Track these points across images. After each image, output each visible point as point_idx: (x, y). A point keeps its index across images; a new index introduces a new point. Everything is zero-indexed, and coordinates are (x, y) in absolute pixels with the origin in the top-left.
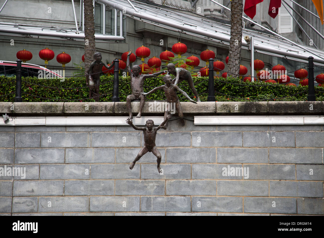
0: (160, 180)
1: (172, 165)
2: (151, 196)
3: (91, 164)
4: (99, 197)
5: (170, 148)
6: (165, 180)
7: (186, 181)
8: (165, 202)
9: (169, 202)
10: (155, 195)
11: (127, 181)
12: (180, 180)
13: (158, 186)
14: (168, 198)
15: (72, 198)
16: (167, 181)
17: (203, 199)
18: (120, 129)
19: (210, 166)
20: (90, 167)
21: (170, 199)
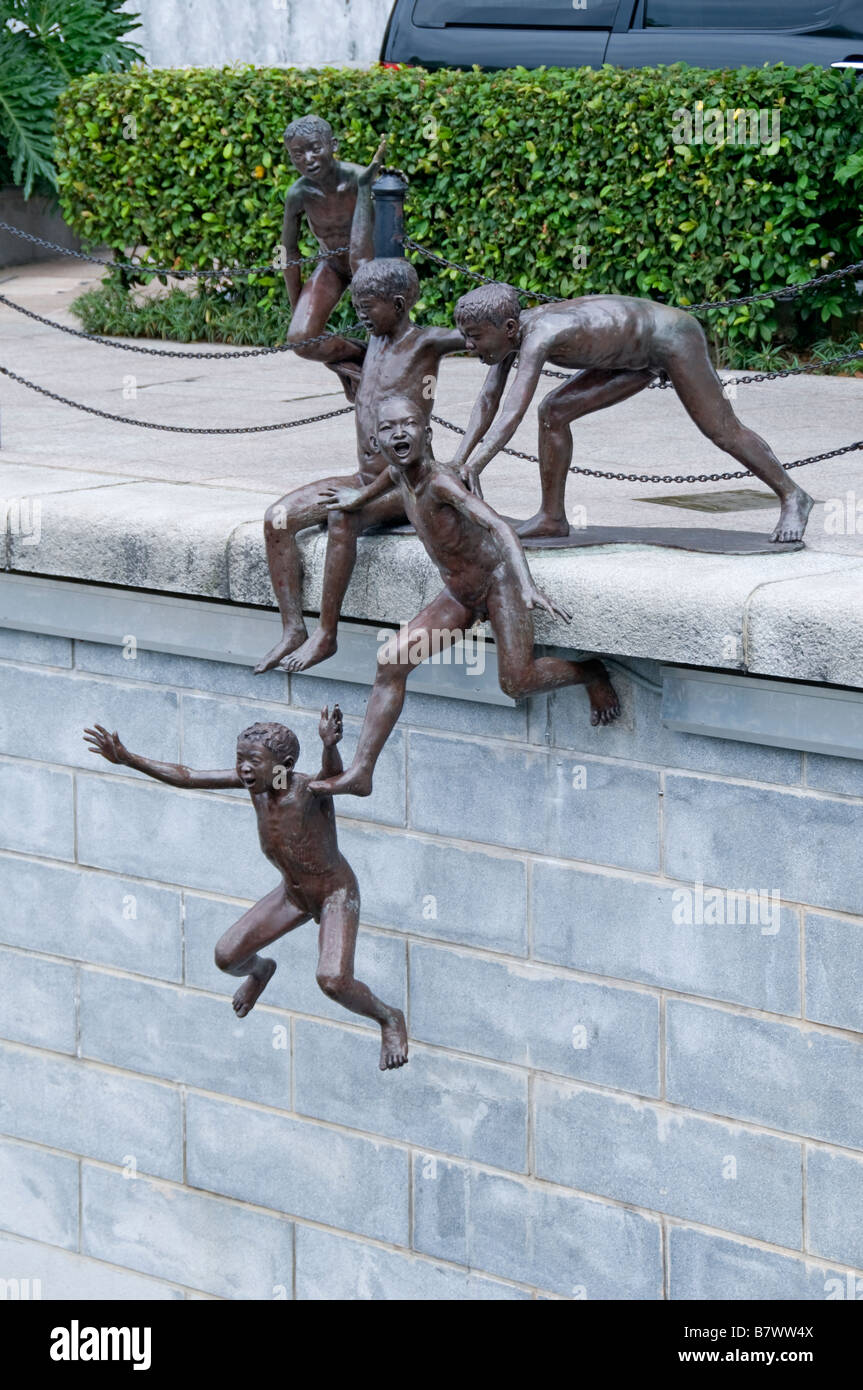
0: (505, 1069)
1: (562, 983)
2: (461, 1164)
3: (188, 893)
4: (224, 1105)
5: (551, 862)
6: (524, 1075)
7: (636, 1105)
8: (529, 1224)
9: (549, 1225)
10: (478, 1160)
11: (348, 1036)
12: (606, 1094)
13: (494, 1106)
14: (546, 1199)
15: (117, 1084)
16: (538, 1081)
17: (729, 1259)
18: (310, 696)
19: (765, 1031)
20: (184, 908)
21: (553, 1209)
